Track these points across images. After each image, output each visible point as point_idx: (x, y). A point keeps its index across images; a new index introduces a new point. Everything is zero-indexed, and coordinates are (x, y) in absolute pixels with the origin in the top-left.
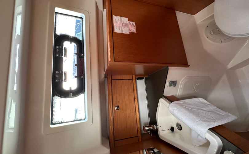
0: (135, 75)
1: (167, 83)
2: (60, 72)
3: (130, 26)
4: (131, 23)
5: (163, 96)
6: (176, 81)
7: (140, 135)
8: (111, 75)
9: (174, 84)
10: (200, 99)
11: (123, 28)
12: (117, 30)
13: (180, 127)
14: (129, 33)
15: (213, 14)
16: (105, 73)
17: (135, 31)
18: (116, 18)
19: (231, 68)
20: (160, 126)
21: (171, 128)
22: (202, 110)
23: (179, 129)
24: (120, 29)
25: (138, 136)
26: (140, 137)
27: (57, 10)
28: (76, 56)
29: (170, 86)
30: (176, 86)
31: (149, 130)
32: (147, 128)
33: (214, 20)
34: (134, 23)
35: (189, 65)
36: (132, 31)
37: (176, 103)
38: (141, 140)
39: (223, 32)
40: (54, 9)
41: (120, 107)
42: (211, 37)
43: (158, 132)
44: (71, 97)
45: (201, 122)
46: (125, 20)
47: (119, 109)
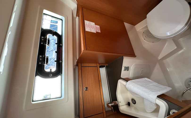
0: (99, 64)
1: (123, 68)
2: (44, 56)
3: (96, 28)
4: (97, 26)
5: (120, 78)
6: (128, 67)
7: (104, 111)
8: (81, 63)
9: (127, 69)
10: (146, 78)
11: (92, 28)
12: (87, 29)
13: (134, 102)
14: (96, 32)
15: (146, 25)
16: (77, 61)
17: (100, 31)
18: (86, 22)
19: (160, 59)
20: (120, 102)
21: (128, 103)
22: (149, 85)
23: (133, 104)
24: (90, 29)
25: (103, 113)
26: (105, 113)
27: (45, 11)
28: (56, 45)
29: (125, 70)
30: (129, 70)
31: (112, 106)
32: (110, 105)
33: (148, 29)
34: (99, 26)
35: (136, 56)
36: (98, 31)
37: (131, 82)
38: (105, 116)
39: (153, 35)
40: (43, 10)
41: (88, 88)
42: (146, 39)
43: (119, 107)
44: (51, 78)
45: (151, 92)
46: (93, 24)
47: (87, 90)
